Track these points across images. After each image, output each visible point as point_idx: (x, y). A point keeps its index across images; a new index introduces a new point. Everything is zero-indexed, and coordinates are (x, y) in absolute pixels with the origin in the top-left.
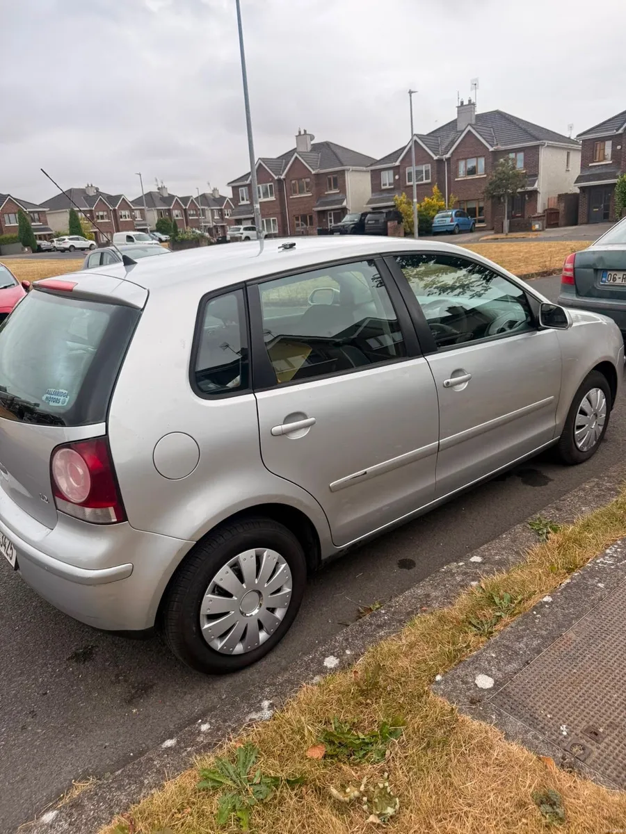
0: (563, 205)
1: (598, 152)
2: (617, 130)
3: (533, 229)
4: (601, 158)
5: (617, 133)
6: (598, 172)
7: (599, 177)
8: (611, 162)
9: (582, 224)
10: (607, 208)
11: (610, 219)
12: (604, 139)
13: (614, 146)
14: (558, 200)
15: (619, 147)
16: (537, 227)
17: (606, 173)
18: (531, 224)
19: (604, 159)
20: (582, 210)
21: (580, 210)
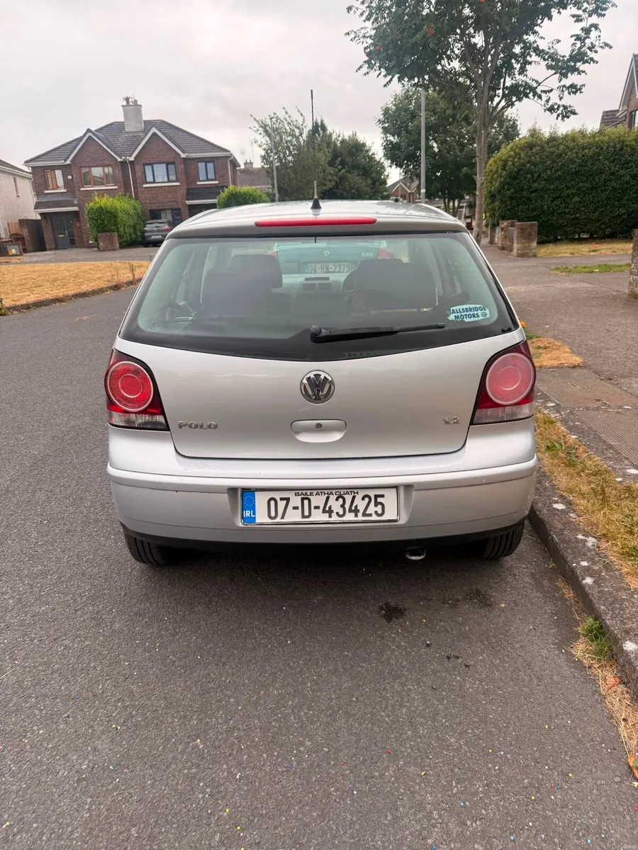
0: (27, 230)
1: (50, 180)
2: (65, 160)
3: (10, 254)
4: (55, 187)
5: (66, 163)
6: (55, 199)
7: (57, 204)
8: (65, 191)
9: (50, 250)
10: (71, 235)
11: (77, 245)
12: (53, 168)
13: (64, 176)
14: (20, 226)
15: (70, 177)
16: (14, 251)
17: (66, 201)
18: (6, 249)
19: (58, 187)
20: (48, 236)
21: (46, 236)
